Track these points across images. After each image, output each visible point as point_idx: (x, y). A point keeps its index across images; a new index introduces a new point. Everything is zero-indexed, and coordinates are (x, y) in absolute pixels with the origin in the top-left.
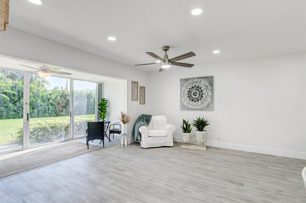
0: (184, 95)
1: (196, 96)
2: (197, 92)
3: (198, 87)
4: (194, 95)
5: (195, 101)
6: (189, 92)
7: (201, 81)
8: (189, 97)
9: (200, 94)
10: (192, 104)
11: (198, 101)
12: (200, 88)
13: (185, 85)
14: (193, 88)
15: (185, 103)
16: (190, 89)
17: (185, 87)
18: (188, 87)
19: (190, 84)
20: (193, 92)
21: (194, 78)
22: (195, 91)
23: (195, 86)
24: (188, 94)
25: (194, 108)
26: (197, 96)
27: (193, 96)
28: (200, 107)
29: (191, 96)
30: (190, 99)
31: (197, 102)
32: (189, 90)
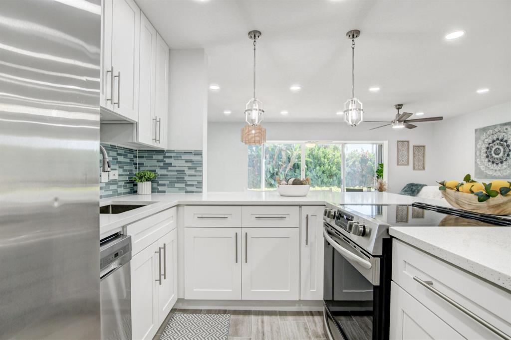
0: (480, 155)
1: (498, 154)
2: (501, 147)
3: (502, 140)
4: (495, 153)
5: (497, 164)
6: (488, 148)
7: (507, 129)
8: (487, 157)
9: (504, 151)
10: (492, 167)
11: (502, 162)
12: (506, 141)
13: (483, 138)
14: (493, 141)
15: (482, 167)
16: (489, 144)
17: (482, 142)
18: (486, 140)
19: (489, 136)
20: (493, 149)
21: (495, 126)
22: (497, 147)
23: (498, 139)
24: (486, 153)
25: (496, 175)
26: (501, 155)
27: (494, 155)
28: (505, 174)
29: (491, 155)
30: (489, 161)
31: (500, 165)
32: (487, 146)
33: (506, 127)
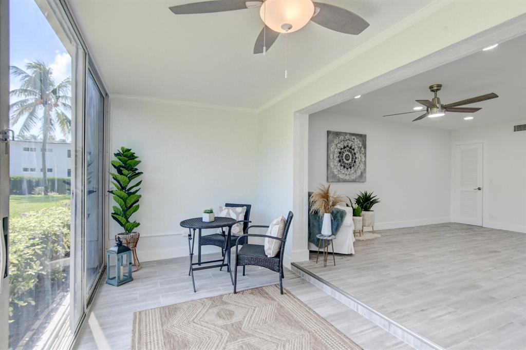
0: (333, 158)
1: (348, 160)
2: (350, 154)
3: (351, 148)
4: (346, 159)
5: (347, 169)
6: (340, 153)
7: (354, 139)
8: (340, 161)
9: (352, 158)
10: (343, 172)
11: (351, 168)
12: (353, 149)
13: (336, 141)
14: (345, 147)
15: (335, 170)
16: (341, 149)
17: (335, 145)
18: (339, 145)
19: (341, 142)
20: (344, 155)
21: (346, 134)
22: (347, 153)
23: (348, 146)
24: (339, 157)
25: (347, 179)
26: (350, 161)
27: (345, 160)
28: (353, 178)
29: (343, 160)
30: (341, 165)
31: (349, 169)
32: (340, 150)
33: (353, 137)
